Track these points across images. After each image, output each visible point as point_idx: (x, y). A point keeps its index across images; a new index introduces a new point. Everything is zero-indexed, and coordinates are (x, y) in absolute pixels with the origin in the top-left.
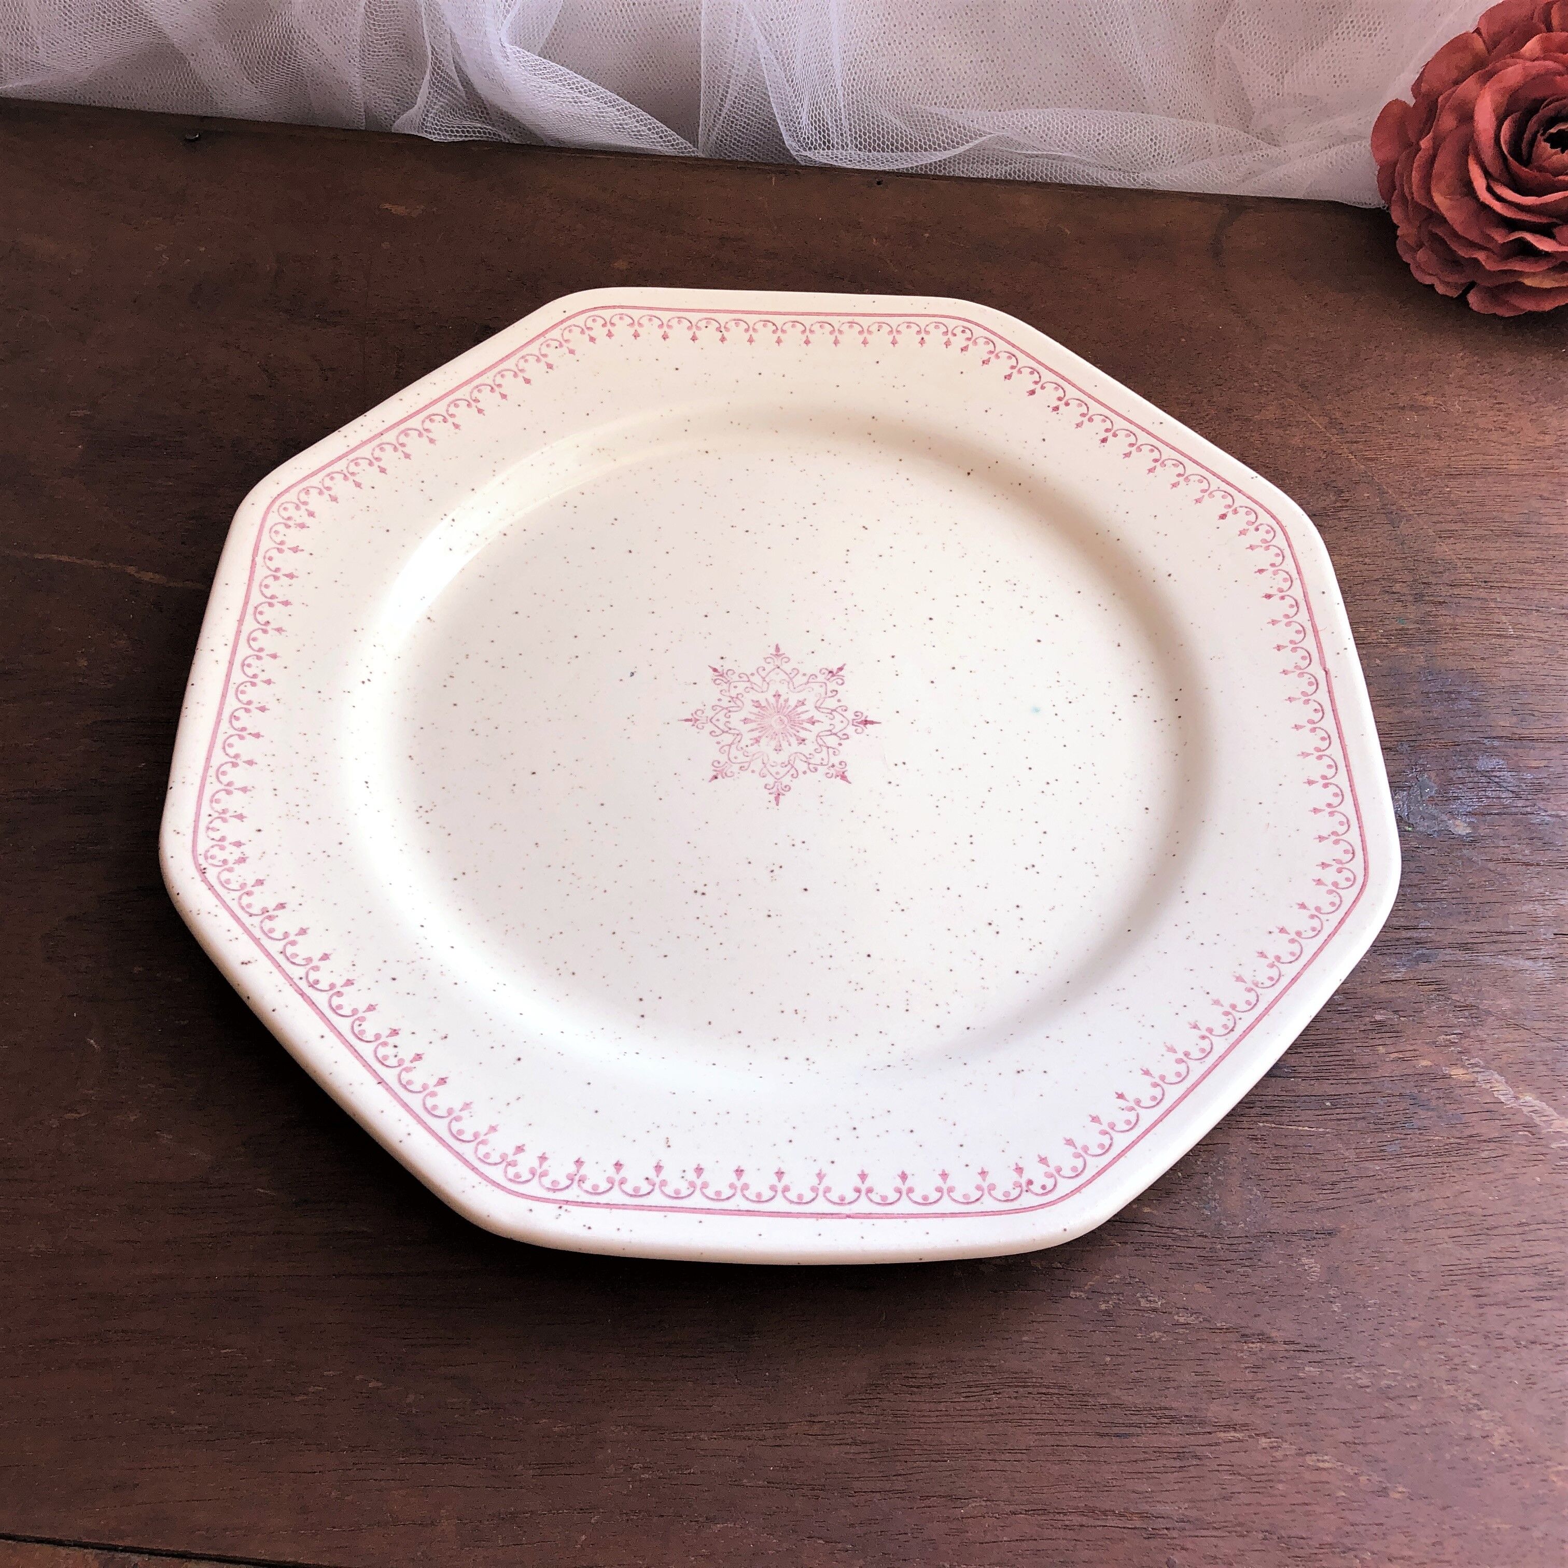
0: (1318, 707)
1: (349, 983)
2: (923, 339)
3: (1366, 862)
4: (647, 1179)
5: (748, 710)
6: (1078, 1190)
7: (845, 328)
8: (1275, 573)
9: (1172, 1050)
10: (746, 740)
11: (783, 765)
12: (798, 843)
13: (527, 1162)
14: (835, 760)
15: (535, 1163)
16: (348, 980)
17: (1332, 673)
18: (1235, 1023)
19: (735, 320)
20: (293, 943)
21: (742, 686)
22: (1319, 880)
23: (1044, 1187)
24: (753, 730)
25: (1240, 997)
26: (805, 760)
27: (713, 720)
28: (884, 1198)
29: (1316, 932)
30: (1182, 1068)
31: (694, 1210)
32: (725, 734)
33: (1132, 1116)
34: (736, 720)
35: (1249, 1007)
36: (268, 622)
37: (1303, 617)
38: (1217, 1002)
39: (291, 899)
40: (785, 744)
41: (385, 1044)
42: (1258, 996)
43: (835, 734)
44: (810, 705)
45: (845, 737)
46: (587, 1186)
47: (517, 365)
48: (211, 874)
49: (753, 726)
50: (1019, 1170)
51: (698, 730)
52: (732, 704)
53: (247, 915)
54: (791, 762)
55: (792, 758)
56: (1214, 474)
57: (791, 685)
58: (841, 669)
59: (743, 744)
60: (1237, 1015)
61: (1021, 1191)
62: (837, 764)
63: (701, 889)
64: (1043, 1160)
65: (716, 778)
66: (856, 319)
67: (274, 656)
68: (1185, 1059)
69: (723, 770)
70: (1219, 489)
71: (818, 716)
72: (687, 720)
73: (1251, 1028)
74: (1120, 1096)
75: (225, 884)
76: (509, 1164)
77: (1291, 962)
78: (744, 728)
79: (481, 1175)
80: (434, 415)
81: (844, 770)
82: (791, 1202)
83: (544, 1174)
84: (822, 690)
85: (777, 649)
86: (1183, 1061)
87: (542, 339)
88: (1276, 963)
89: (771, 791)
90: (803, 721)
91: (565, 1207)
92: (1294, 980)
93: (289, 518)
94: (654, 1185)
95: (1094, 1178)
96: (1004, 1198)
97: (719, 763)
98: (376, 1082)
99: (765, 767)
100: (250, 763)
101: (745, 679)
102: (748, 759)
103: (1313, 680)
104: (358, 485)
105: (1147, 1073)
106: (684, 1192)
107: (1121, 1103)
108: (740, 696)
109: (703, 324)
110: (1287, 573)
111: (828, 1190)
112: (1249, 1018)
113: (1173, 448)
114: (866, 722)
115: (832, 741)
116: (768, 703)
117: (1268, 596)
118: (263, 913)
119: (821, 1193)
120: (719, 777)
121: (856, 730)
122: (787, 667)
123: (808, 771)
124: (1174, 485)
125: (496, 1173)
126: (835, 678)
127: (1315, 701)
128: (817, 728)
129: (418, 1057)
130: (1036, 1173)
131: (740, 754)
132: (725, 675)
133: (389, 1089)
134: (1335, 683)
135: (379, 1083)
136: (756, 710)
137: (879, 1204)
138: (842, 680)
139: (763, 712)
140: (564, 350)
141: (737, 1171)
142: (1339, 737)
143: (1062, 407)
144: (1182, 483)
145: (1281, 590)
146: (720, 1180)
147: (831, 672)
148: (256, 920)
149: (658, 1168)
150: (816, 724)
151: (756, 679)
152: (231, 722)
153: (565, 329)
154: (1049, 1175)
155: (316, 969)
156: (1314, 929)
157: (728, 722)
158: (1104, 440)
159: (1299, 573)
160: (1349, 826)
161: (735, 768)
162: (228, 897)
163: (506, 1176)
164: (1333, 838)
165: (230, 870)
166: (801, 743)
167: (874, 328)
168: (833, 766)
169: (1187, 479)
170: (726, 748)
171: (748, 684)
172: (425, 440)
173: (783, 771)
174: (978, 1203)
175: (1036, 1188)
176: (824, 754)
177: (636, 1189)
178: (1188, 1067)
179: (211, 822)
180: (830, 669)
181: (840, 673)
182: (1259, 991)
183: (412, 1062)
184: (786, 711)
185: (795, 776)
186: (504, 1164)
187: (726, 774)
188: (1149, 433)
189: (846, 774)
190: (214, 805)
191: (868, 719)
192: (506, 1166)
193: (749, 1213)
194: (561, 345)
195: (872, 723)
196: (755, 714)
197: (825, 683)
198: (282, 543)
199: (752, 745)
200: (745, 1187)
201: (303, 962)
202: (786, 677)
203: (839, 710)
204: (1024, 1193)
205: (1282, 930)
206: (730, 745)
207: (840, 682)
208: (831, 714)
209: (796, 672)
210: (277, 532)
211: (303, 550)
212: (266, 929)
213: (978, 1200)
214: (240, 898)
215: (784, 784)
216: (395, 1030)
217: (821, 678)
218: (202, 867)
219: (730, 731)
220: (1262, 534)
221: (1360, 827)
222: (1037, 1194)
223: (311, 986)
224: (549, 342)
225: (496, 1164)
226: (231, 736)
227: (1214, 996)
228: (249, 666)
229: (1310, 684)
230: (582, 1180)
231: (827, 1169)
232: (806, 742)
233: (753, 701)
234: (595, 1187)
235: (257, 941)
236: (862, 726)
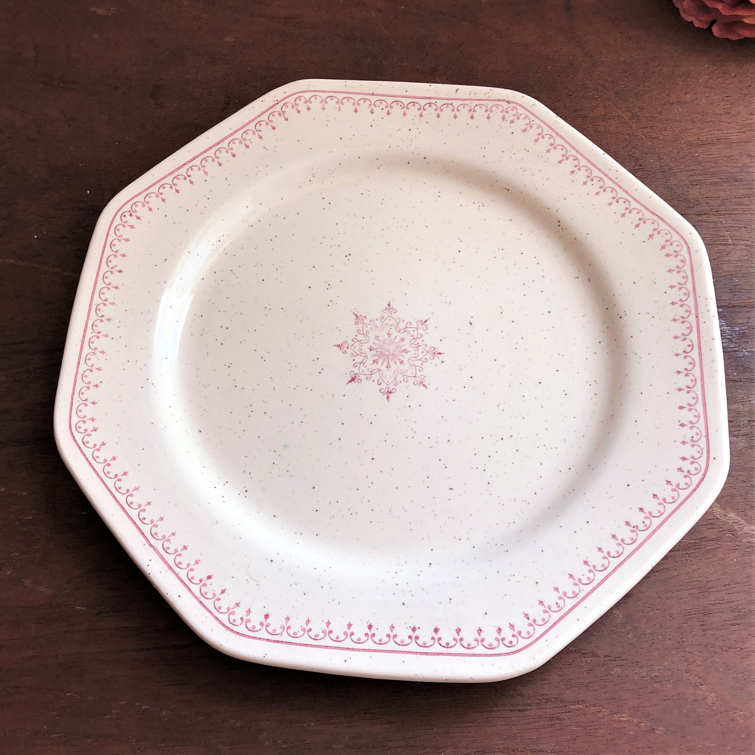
0: (144, 521)
1: (421, 116)
2: (528, 619)
3: (75, 441)
4: (260, 131)
5: (406, 345)
6: (112, 223)
7: (576, 589)
8: (214, 595)
9: (112, 304)
10: (393, 330)
11: (367, 332)
12: (330, 304)
13: (302, 106)
14: (349, 351)
15: (299, 108)
16: (422, 116)
17: (147, 546)
18: (93, 330)
19: (635, 540)
20: (453, 110)
21: (421, 355)
22: (93, 421)
23: (125, 216)
24: (395, 338)
25: (97, 343)
26: (362, 342)
27: (416, 329)
28: (178, 179)
29: (81, 393)
30: (103, 297)
31: (236, 131)
32: (405, 327)
33: (111, 265)
34: (408, 339)
35: (91, 340)
36: (617, 202)
37: (183, 574)
38: (106, 336)
39: (473, 123)
40: (377, 342)
41: (387, 107)
42: (90, 348)
43: (360, 363)
44: (384, 368)
45: (355, 365)
46: (276, 114)
47: (696, 410)
48: (505, 105)
49: (397, 340)
50: (138, 218)
51: (417, 320)
52: (416, 343)
53: (477, 104)
54: (366, 336)
55: (367, 338)
56: (290, 643)
57: (401, 373)
58: (388, 398)
59: (393, 328)
60: (94, 334)
61: (132, 210)
62: (347, 350)
63: (349, 257)
64: (132, 227)
65: (389, 305)
66: (575, 601)
67: (597, 194)
68: (104, 302)
69: (390, 311)
70: (281, 634)
71: (375, 366)
72: (426, 321)
73: (85, 331)
74: (120, 271)
75: (497, 106)
76: (306, 101)
77: (85, 371)
78: (400, 336)
79: (311, 91)
80: (692, 349)
81: (342, 350)
82: (208, 157)
83: (293, 106)
84: (385, 380)
85: (424, 386)
86: (104, 301)
87: (704, 433)
88: (91, 368)
89: (362, 317)
90: (379, 359)
91: (276, 102)
92: (79, 363)
93: (671, 244)
94: (256, 130)
95: (109, 230)
96: (136, 203)
97: (394, 312)
98: (374, 93)
99: (374, 325)
100: (548, 151)
101: (423, 360)
102: (384, 323)
103: (156, 537)
104: (672, 287)
105: (116, 288)
106: (245, 135)
107: (118, 269)
108: (417, 349)
109: (647, 522)
110: (207, 599)
111: (199, 169)
112: (88, 335)
113: (326, 647)
114: (353, 380)
115: (359, 359)
116: (402, 355)
117: (209, 577)
118: (474, 110)
119: (201, 167)
120: (388, 307)
121: (354, 372)
122: (411, 380)
123: (355, 337)
124: (308, 621)
125: (308, 95)
126: (386, 391)
127: (148, 524)
128: (370, 360)
129: (372, 112)
130: (132, 220)
131: (390, 323)
132: (433, 355)
133: (368, 94)
134: (144, 541)
135: (373, 93)
136: (403, 348)
137: (178, 175)
138: (382, 393)
139: (400, 349)
140: (688, 440)
141: (235, 155)
142: (124, 508)
143: (411, 633)
144: (304, 626)
145: (205, 585)
146: (237, 148)
147: (391, 393)
148: (473, 106)
149: (261, 137)
150: (373, 362)
151: (418, 363)
152: (574, 156)
153: (702, 450)
154: (126, 222)
155: (436, 110)
156: (83, 393)
157: (409, 333)
158: (370, 627)
159: (201, 602)
160: (93, 457)
161: (385, 315)
162: (490, 104)
163: (303, 97)
164: (98, 447)
165: (502, 112)
166: (370, 347)
167: (561, 602)
168: (348, 348)
169: (304, 630)
170: (398, 321)
171: (419, 358)
172: (679, 334)
173: (366, 329)
174: (144, 197)
175: (127, 214)
176: (356, 350)
177: (260, 125)
178: (101, 299)
179: (529, 119)
180: (392, 394)
181: (386, 395)
182: (91, 351)
183: (372, 109)
184: (391, 358)
185: (359, 331)
186: (308, 100)
187: (387, 310)
188: (348, 649)
189: (339, 348)
190: (537, 126)
191: (353, 382)
192: (306, 100)
193: (218, 143)
194: (692, 441)
195: (350, 381)
196: (402, 346)
197: (388, 385)
198: (659, 233)
199: (389, 331)
200: (227, 152)
201: (442, 108)
202: (407, 374)
203: (369, 376)
204: (130, 210)
205: (97, 386)
206: (398, 324)
207: (382, 391)
208: (371, 372)
209: (405, 381)
210: (667, 234)
211: (649, 239)
212: (466, 106)
213: (145, 198)
214: (487, 107)
215: (359, 324)
216: (389, 114)
217: (392, 386)
218: (511, 103)
219: (404, 330)
220: (237, 617)
221: (87, 459)
222: (125, 212)
223: (430, 103)
224: (699, 436)
225: (310, 98)
226: (567, 152)
227: (109, 338)
228: (599, 181)
229: (156, 534)
230: (280, 114)
231: (205, 177)
232: (369, 350)
233: (409, 351)
234: (274, 115)
235: (464, 100)
236: (353, 376)
